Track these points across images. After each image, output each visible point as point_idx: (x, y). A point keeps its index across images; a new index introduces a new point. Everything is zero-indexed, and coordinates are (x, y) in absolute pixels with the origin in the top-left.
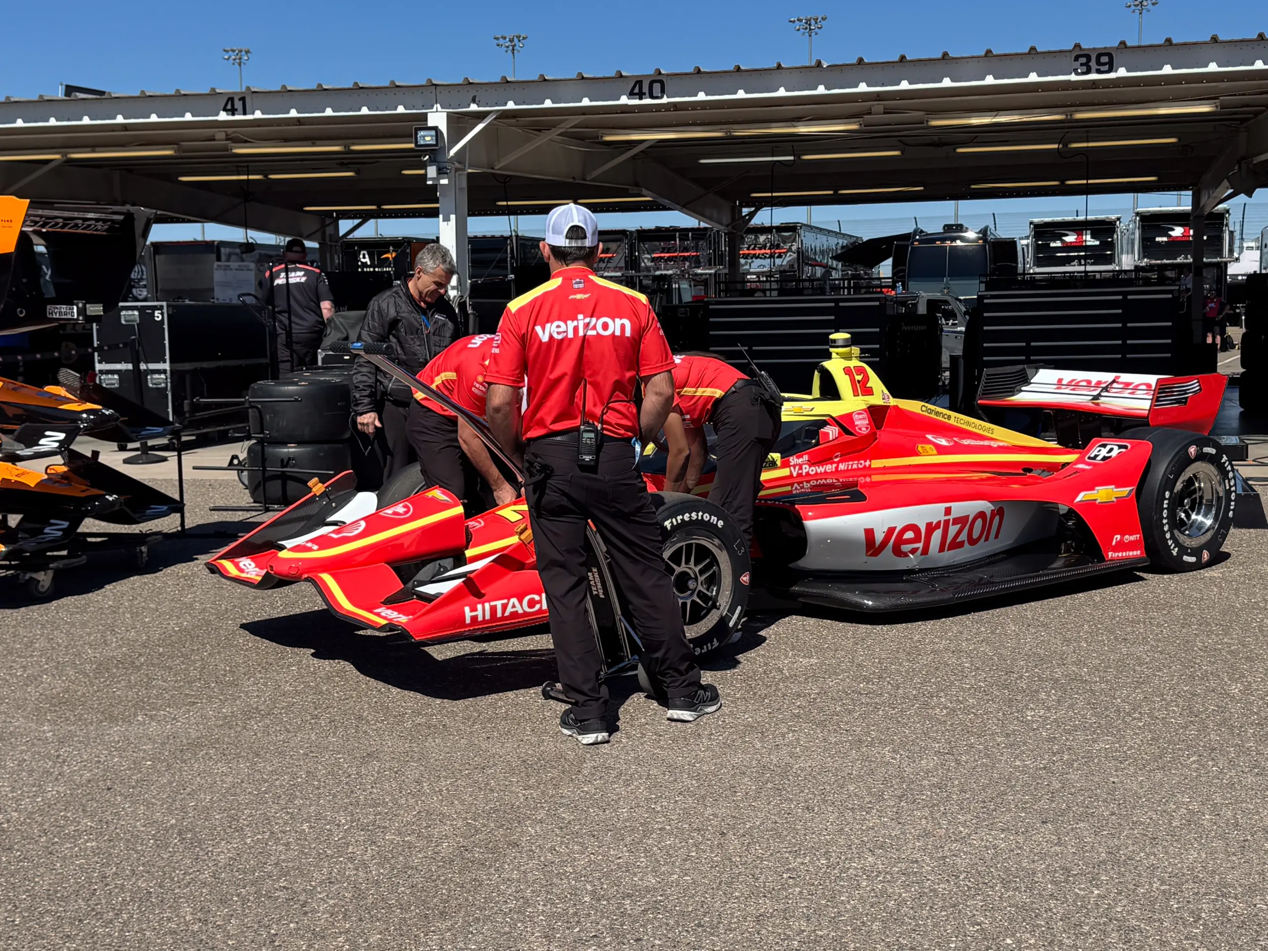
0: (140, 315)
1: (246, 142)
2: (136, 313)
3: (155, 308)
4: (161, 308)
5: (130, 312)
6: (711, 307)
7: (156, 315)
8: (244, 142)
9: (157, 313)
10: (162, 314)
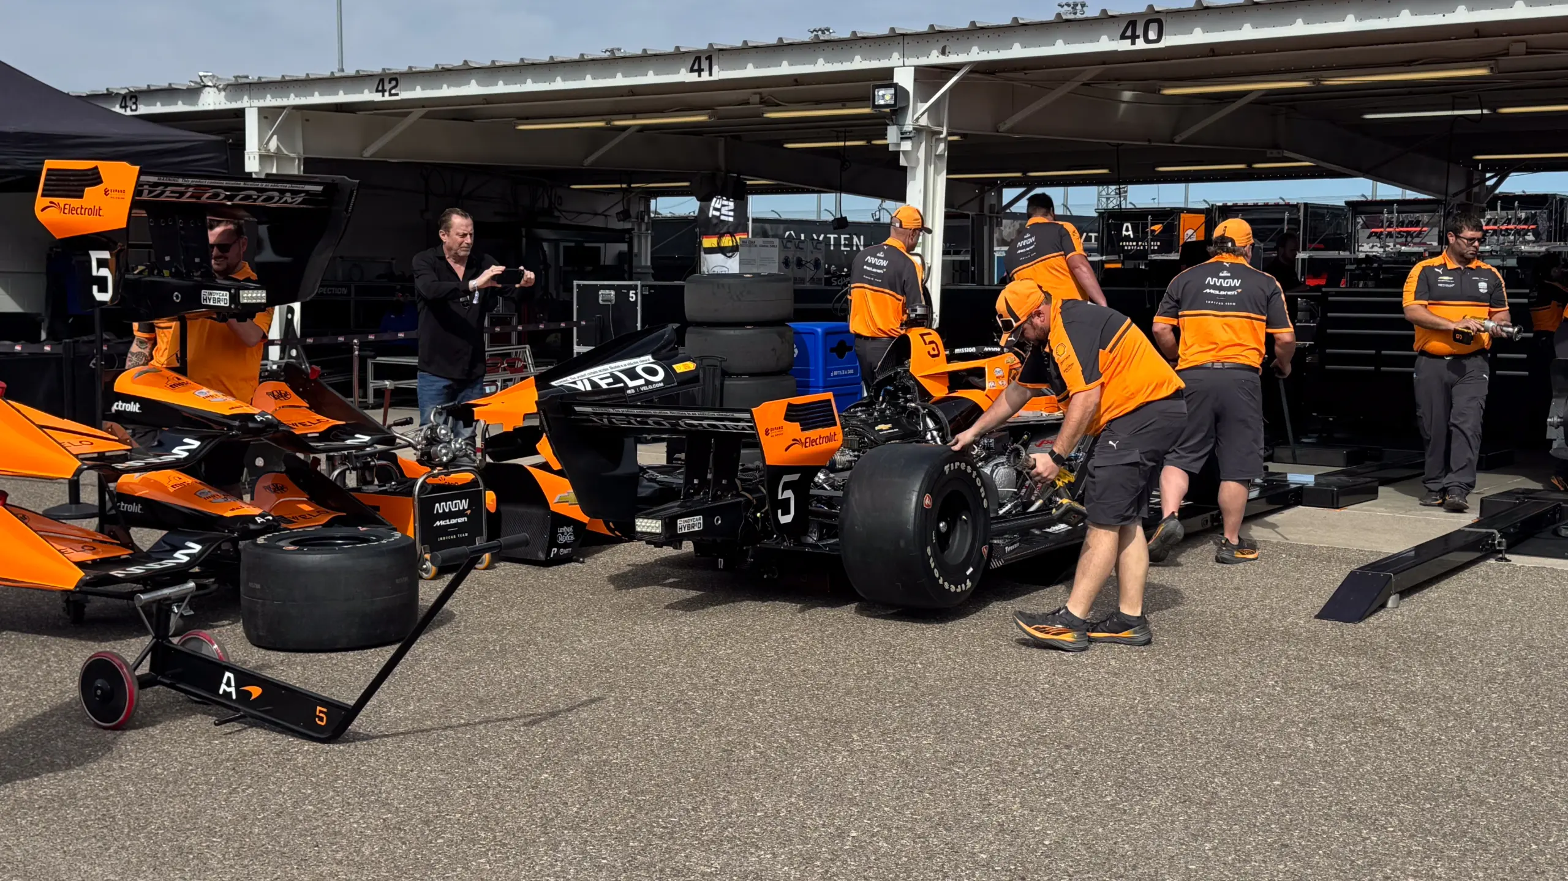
0: (616, 295)
1: (778, 105)
2: (613, 293)
3: (630, 288)
4: (635, 288)
5: (607, 292)
6: (1330, 298)
7: (631, 295)
8: (776, 105)
9: (632, 293)
10: (636, 294)
